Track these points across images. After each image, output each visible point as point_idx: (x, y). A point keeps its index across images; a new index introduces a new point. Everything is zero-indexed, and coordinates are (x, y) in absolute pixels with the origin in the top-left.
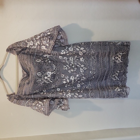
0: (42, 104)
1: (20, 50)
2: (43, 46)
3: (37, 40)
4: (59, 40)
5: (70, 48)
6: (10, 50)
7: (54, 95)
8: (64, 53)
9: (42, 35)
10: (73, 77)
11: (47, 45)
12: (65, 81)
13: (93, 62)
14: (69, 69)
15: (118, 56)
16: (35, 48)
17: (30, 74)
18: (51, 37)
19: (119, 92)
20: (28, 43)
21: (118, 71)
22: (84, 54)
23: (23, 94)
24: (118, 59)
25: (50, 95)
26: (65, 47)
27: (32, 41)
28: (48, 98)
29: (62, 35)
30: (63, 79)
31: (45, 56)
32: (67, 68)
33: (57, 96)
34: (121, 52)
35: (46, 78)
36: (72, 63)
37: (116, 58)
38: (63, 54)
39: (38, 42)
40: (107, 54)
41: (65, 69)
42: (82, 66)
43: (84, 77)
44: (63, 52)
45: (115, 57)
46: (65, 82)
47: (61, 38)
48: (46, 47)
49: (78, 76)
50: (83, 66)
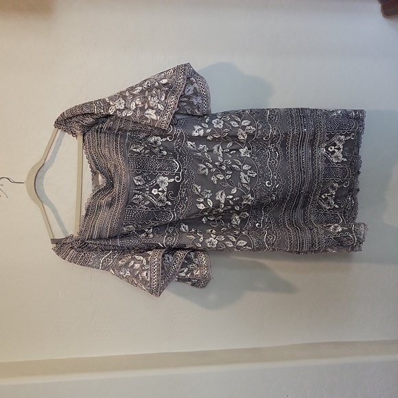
0: (144, 260)
1: (90, 120)
2: (150, 111)
3: (134, 96)
4: (189, 97)
5: (215, 121)
6: (64, 123)
7: (174, 241)
8: (202, 132)
9: (146, 83)
10: (224, 195)
11: (159, 107)
12: (202, 205)
13: (272, 157)
14: (211, 174)
15: (335, 145)
16: (128, 115)
17: (116, 180)
18: (170, 89)
19: (338, 233)
20: (111, 103)
21: (336, 185)
22: (250, 136)
23: (95, 236)
24: (334, 152)
25: (164, 241)
26: (202, 116)
27: (121, 99)
28: (158, 247)
29: (195, 85)
30: (198, 197)
31: (152, 140)
32: (207, 169)
33: (181, 243)
34: (341, 135)
35: (155, 192)
36: (220, 159)
37: (329, 149)
38: (197, 134)
39: (138, 101)
40: (307, 140)
41: (203, 172)
42: (245, 167)
43: (249, 195)
44: (198, 131)
45: (326, 148)
46: (201, 207)
47: (196, 93)
48: (158, 112)
49: (234, 191)
50: (247, 168)
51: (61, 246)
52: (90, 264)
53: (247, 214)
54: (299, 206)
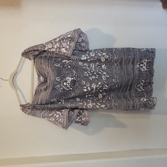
0: (61, 114)
1: (37, 53)
2: (63, 49)
3: (56, 42)
4: (80, 43)
5: (91, 53)
6: (26, 54)
7: (73, 105)
8: (85, 58)
9: (61, 37)
10: (95, 85)
11: (67, 47)
12: (85, 89)
13: (116, 69)
14: (89, 76)
15: (143, 63)
16: (53, 51)
17: (48, 79)
18: (71, 39)
19: (145, 101)
20: (46, 45)
21: (143, 81)
22: (106, 60)
23: (39, 103)
24: (142, 66)
25: (69, 105)
26: (85, 51)
27: (50, 44)
28: (67, 108)
29: (83, 38)
30: (84, 86)
31: (64, 61)
32: (88, 74)
33: (77, 106)
34: (146, 59)
35: (65, 84)
36: (93, 70)
37: (140, 65)
38: (83, 59)
39: (58, 45)
40: (131, 60)
41: (86, 75)
42: (104, 73)
43: (106, 85)
44: (84, 58)
45: (139, 65)
46: (85, 90)
47: (83, 41)
48: (66, 50)
49: (100, 83)
50: (105, 74)
51: (24, 107)
52: (37, 115)
53: (105, 94)
54: (128, 90)
